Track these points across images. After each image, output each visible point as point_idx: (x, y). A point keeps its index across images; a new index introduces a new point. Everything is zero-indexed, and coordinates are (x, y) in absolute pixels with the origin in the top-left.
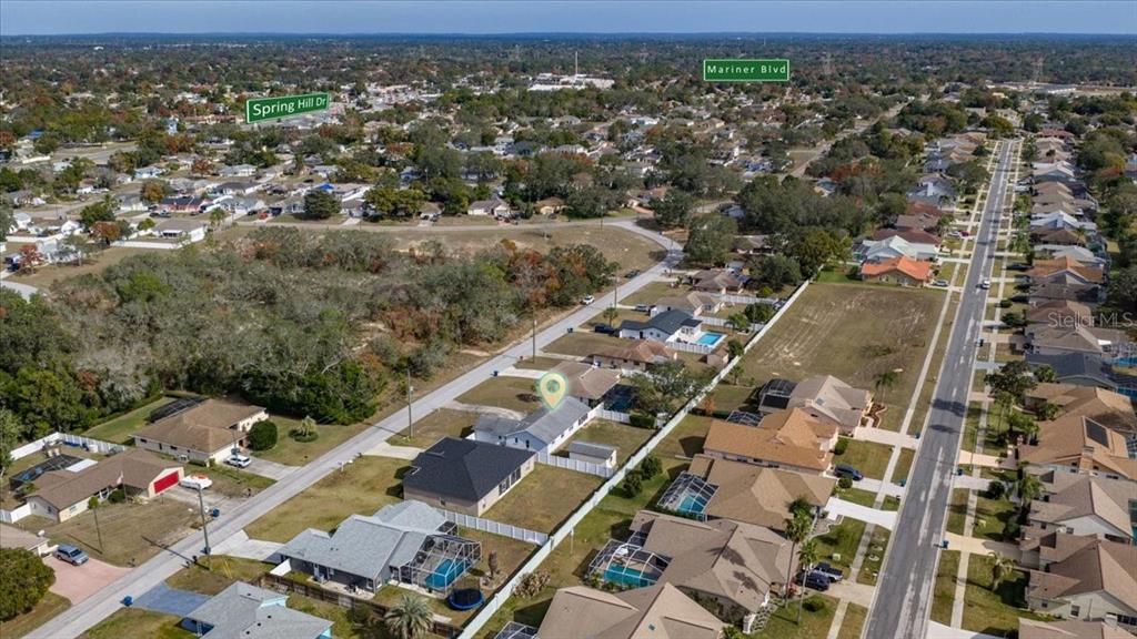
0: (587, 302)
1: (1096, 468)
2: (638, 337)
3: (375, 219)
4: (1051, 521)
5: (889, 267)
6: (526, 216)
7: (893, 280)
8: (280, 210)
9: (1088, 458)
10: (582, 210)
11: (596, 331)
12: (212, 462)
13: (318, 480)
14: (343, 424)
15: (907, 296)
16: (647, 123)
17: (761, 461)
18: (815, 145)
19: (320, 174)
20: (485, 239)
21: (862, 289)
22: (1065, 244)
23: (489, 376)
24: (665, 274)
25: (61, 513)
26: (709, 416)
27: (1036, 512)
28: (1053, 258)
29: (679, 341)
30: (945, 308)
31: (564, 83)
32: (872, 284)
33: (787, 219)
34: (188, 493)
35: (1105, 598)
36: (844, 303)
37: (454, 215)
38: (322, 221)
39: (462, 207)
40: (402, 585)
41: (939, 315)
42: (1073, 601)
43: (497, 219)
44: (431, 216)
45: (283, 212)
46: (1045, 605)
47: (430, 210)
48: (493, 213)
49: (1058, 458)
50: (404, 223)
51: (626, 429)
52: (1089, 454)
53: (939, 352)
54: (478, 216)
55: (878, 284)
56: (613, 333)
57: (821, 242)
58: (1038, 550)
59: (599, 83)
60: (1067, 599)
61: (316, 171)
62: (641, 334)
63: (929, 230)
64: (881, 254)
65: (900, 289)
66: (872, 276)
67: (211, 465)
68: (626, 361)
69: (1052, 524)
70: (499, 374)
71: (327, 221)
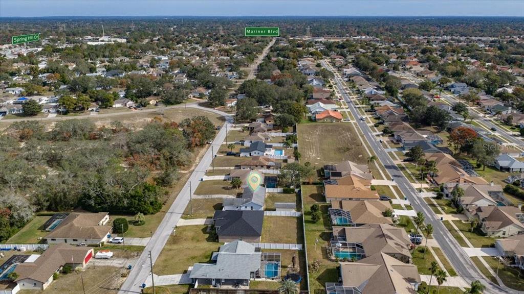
0: (211, 143)
1: (465, 182)
2: (249, 155)
3: (65, 113)
4: (469, 203)
5: (326, 115)
6: (144, 106)
7: (329, 120)
8: (5, 112)
9: (463, 178)
10: (172, 100)
11: (227, 155)
12: (103, 243)
13: (166, 242)
14: (152, 214)
15: (338, 126)
16: (163, 59)
17: (352, 199)
18: (248, 66)
19: (10, 92)
20: (131, 118)
21: (319, 125)
22: (381, 100)
23: (200, 182)
24: (232, 127)
25: (44, 285)
26: (310, 184)
27: (463, 201)
28: (380, 106)
29: (267, 154)
30: (356, 129)
31: (102, 41)
32: (320, 123)
33: (271, 98)
34: (103, 261)
35: (515, 227)
36: (315, 131)
37: (106, 107)
38: (35, 117)
39: (111, 103)
40: (257, 280)
41: (356, 133)
42: (503, 229)
43: (130, 108)
44: (95, 109)
45: (7, 114)
46: (493, 233)
47: (94, 106)
48: (125, 105)
49: (451, 180)
50: (81, 114)
51: (283, 195)
52: (463, 177)
53: (368, 147)
54: (118, 107)
55: (323, 122)
56: (237, 155)
57: (299, 107)
58: (476, 214)
59: (119, 40)
60: (501, 229)
61: (8, 91)
62: (250, 154)
63: (327, 99)
64: (318, 110)
65: (332, 124)
66: (321, 119)
67: (102, 245)
68: (257, 166)
69: (470, 204)
70: (203, 180)
71: (37, 117)
